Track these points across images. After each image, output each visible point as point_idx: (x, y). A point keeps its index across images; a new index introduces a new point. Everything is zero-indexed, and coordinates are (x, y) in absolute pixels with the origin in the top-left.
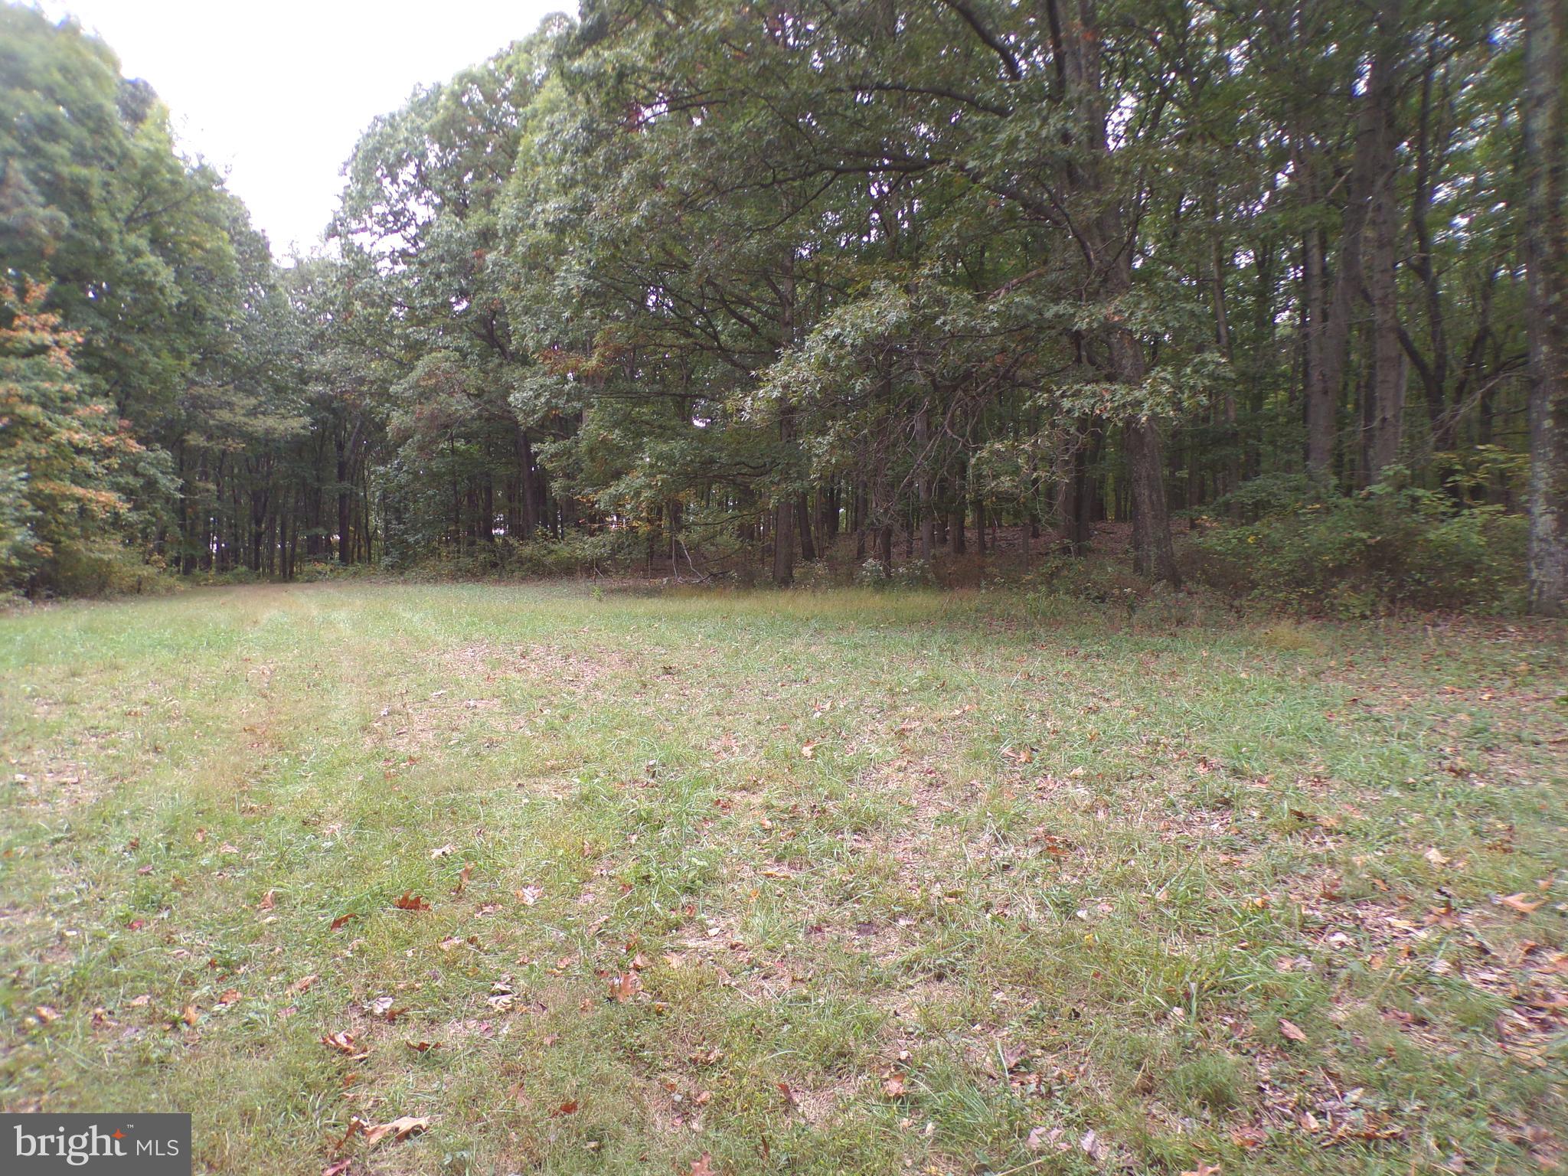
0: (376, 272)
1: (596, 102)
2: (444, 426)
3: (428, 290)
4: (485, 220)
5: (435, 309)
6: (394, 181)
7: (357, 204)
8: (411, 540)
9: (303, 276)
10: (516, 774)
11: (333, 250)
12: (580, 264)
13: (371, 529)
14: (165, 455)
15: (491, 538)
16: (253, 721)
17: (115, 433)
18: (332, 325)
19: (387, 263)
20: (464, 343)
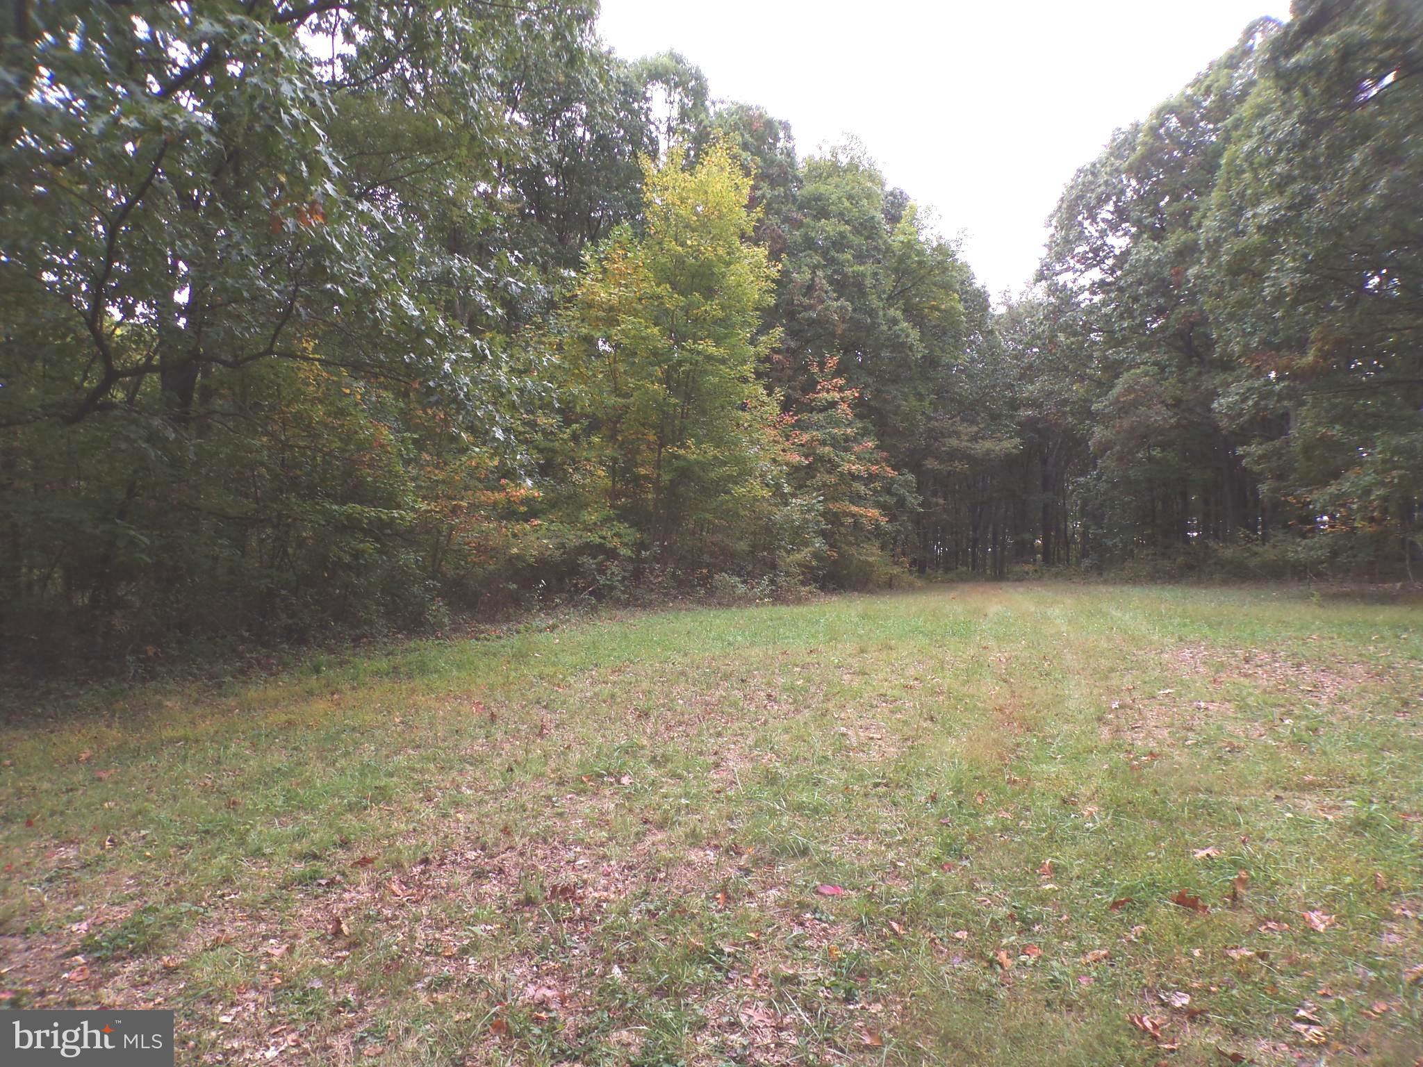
0: (1078, 304)
1: (1315, 91)
2: (1143, 436)
3: (1128, 313)
4: (1183, 238)
5: (1133, 329)
6: (1094, 220)
7: (1061, 250)
8: (1110, 543)
9: (1014, 319)
10: (1270, 784)
11: (1039, 293)
12: (1294, 260)
13: (1069, 533)
14: (910, 477)
15: (1187, 540)
16: (1001, 701)
17: (877, 463)
18: (1039, 357)
19: (1087, 294)
20: (1162, 357)
